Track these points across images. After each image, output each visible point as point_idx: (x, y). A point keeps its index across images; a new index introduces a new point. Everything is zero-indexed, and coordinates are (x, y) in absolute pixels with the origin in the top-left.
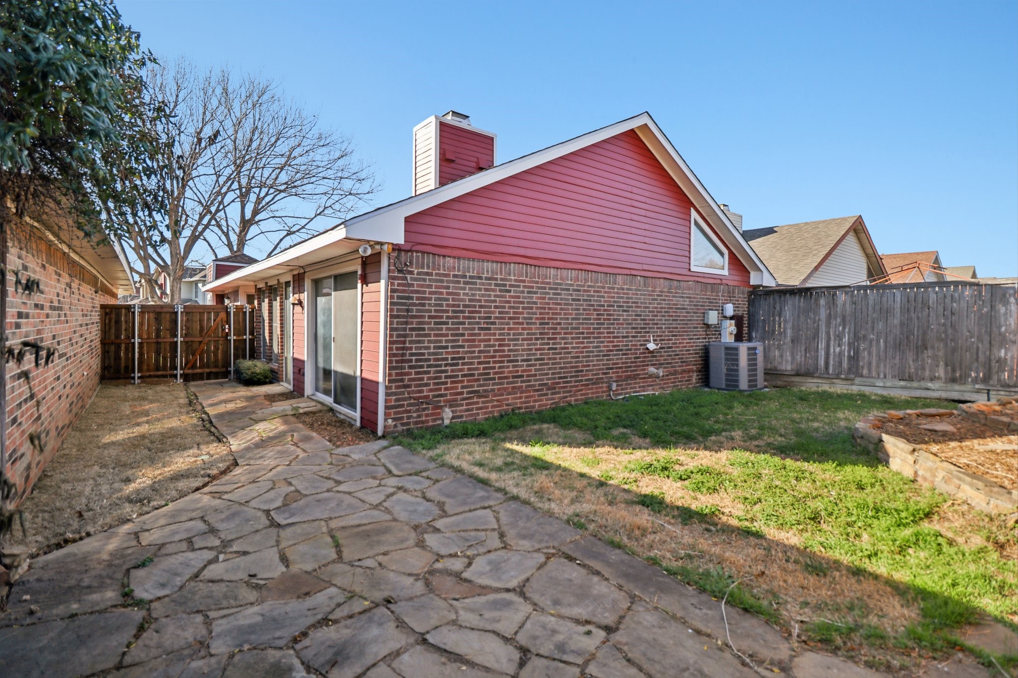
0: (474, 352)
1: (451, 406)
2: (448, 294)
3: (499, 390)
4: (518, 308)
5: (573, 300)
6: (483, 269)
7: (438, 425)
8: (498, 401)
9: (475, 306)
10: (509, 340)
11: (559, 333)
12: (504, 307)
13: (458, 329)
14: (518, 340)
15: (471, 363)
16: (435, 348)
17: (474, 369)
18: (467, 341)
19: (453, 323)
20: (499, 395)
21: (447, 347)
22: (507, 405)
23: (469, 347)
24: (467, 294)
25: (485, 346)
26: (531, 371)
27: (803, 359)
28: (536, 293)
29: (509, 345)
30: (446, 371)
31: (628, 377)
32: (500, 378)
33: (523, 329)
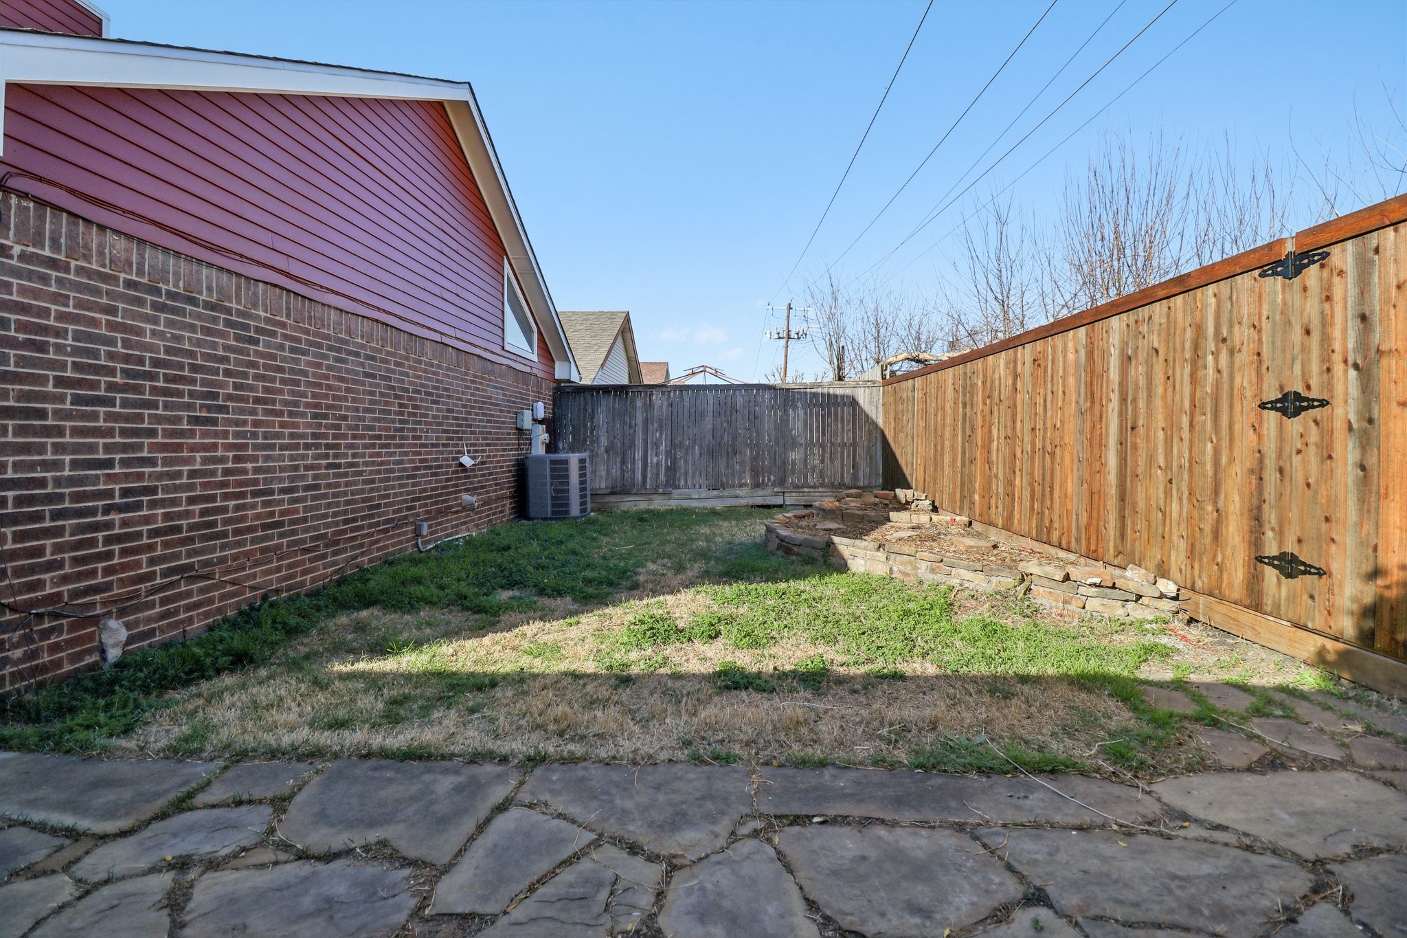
0: (178, 475)
1: (122, 613)
2: (112, 326)
3: (235, 557)
4: (273, 380)
5: (366, 375)
6: (199, 281)
7: (92, 667)
8: (233, 583)
9: (181, 366)
10: (256, 447)
11: (345, 436)
12: (245, 375)
13: (140, 418)
14: (271, 447)
15: (174, 502)
16: (75, 464)
17: (180, 515)
18: (164, 447)
19: (125, 403)
20: (236, 571)
21: (109, 464)
22: (253, 588)
23: (166, 462)
24: (160, 336)
25: (205, 461)
26: (296, 511)
27: (619, 473)
28: (305, 353)
29: (254, 459)
30: (108, 525)
31: (439, 512)
32: (237, 532)
33: (283, 425)
